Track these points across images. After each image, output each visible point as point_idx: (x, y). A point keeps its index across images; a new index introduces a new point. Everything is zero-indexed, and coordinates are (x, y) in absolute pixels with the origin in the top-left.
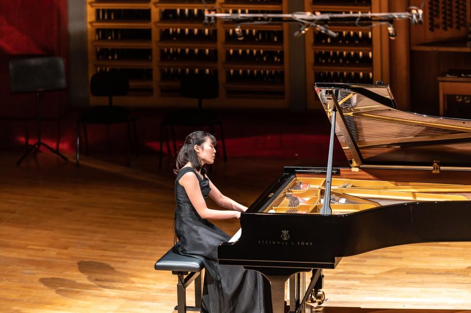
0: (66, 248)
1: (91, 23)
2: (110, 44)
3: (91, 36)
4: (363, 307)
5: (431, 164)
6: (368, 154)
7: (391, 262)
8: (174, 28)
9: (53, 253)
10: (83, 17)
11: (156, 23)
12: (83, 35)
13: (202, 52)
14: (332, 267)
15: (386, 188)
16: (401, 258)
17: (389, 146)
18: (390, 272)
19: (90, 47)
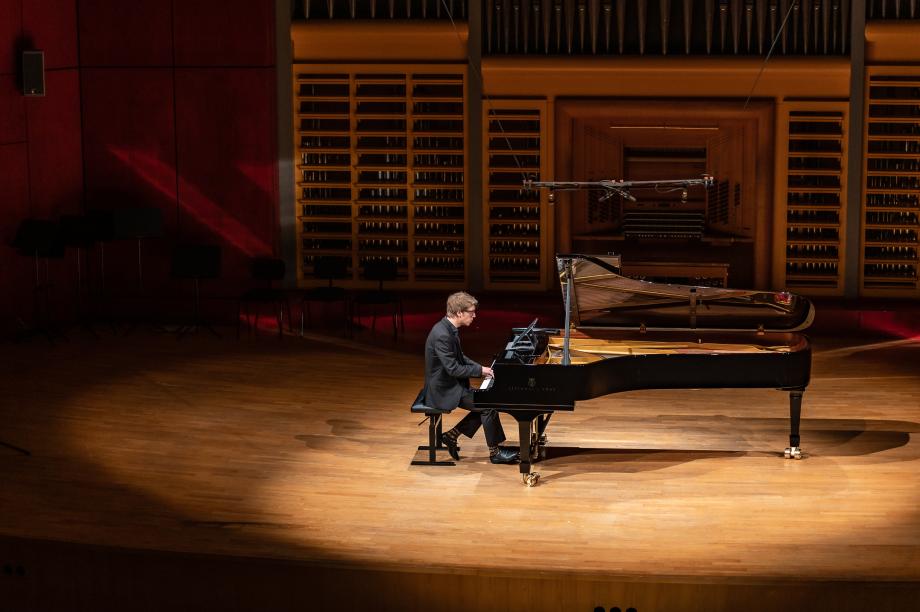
0: (308, 403)
1: (299, 217)
2: (315, 236)
3: (299, 229)
4: (580, 447)
5: (639, 326)
6: (584, 317)
7: (591, 411)
8: (369, 222)
9: (299, 407)
10: (292, 212)
11: (355, 218)
12: (293, 227)
13: (393, 243)
14: (572, 409)
15: (603, 345)
16: (598, 408)
17: (600, 311)
18: (593, 419)
19: (298, 238)
